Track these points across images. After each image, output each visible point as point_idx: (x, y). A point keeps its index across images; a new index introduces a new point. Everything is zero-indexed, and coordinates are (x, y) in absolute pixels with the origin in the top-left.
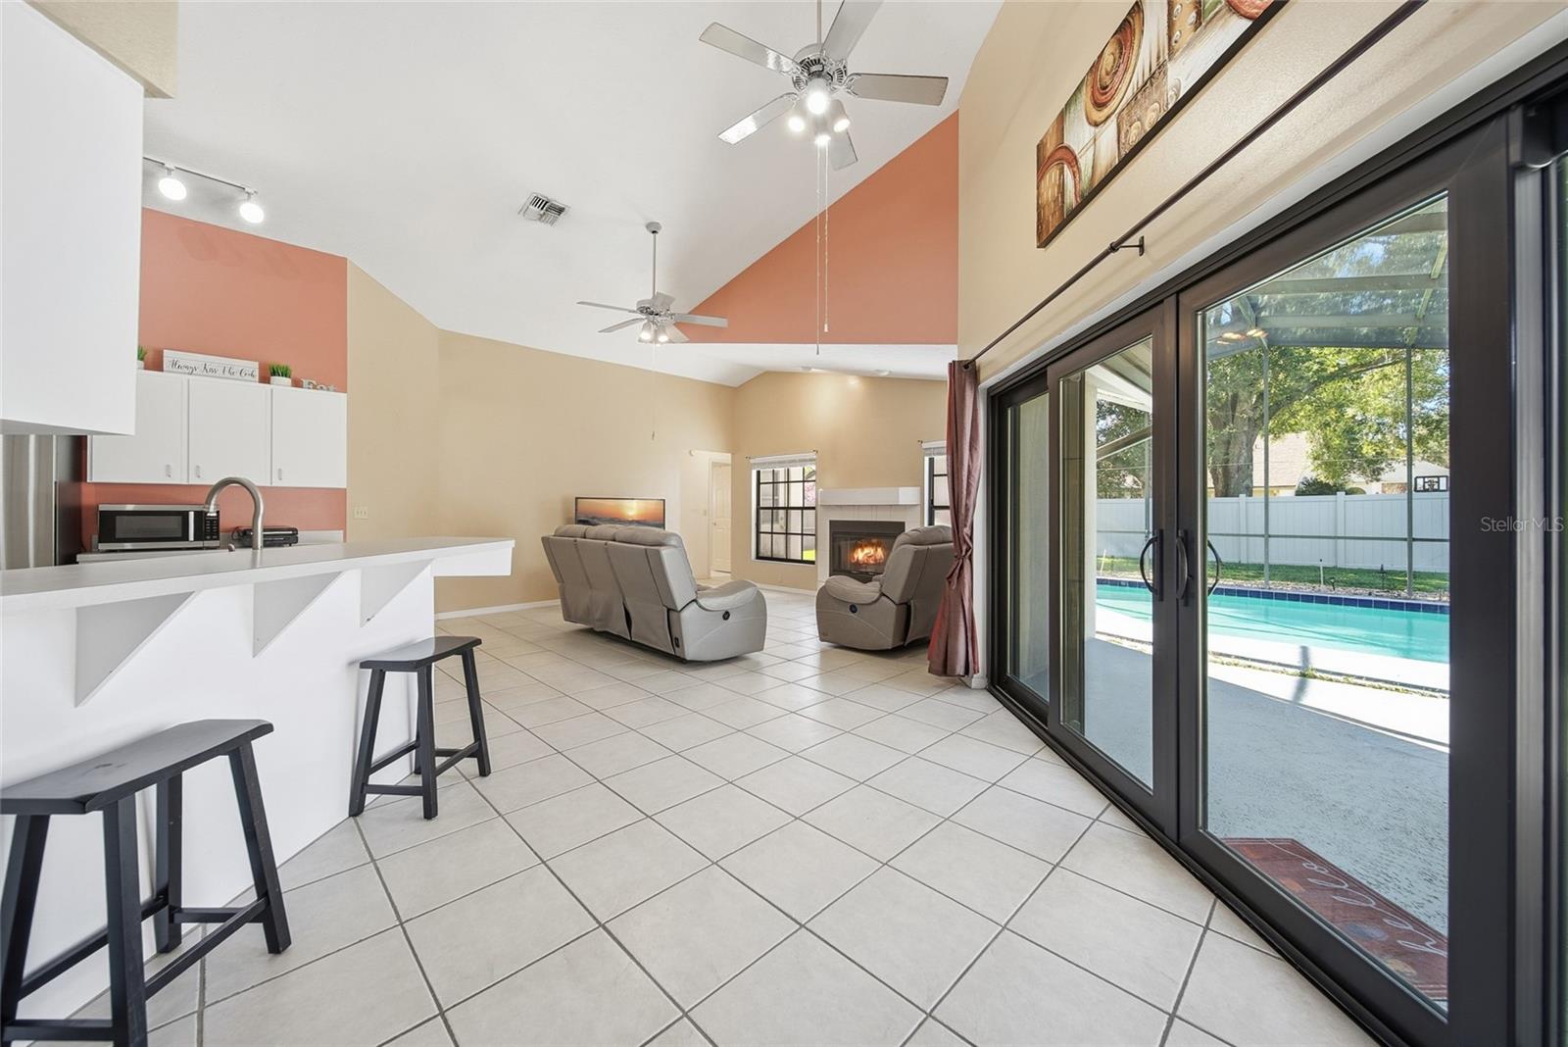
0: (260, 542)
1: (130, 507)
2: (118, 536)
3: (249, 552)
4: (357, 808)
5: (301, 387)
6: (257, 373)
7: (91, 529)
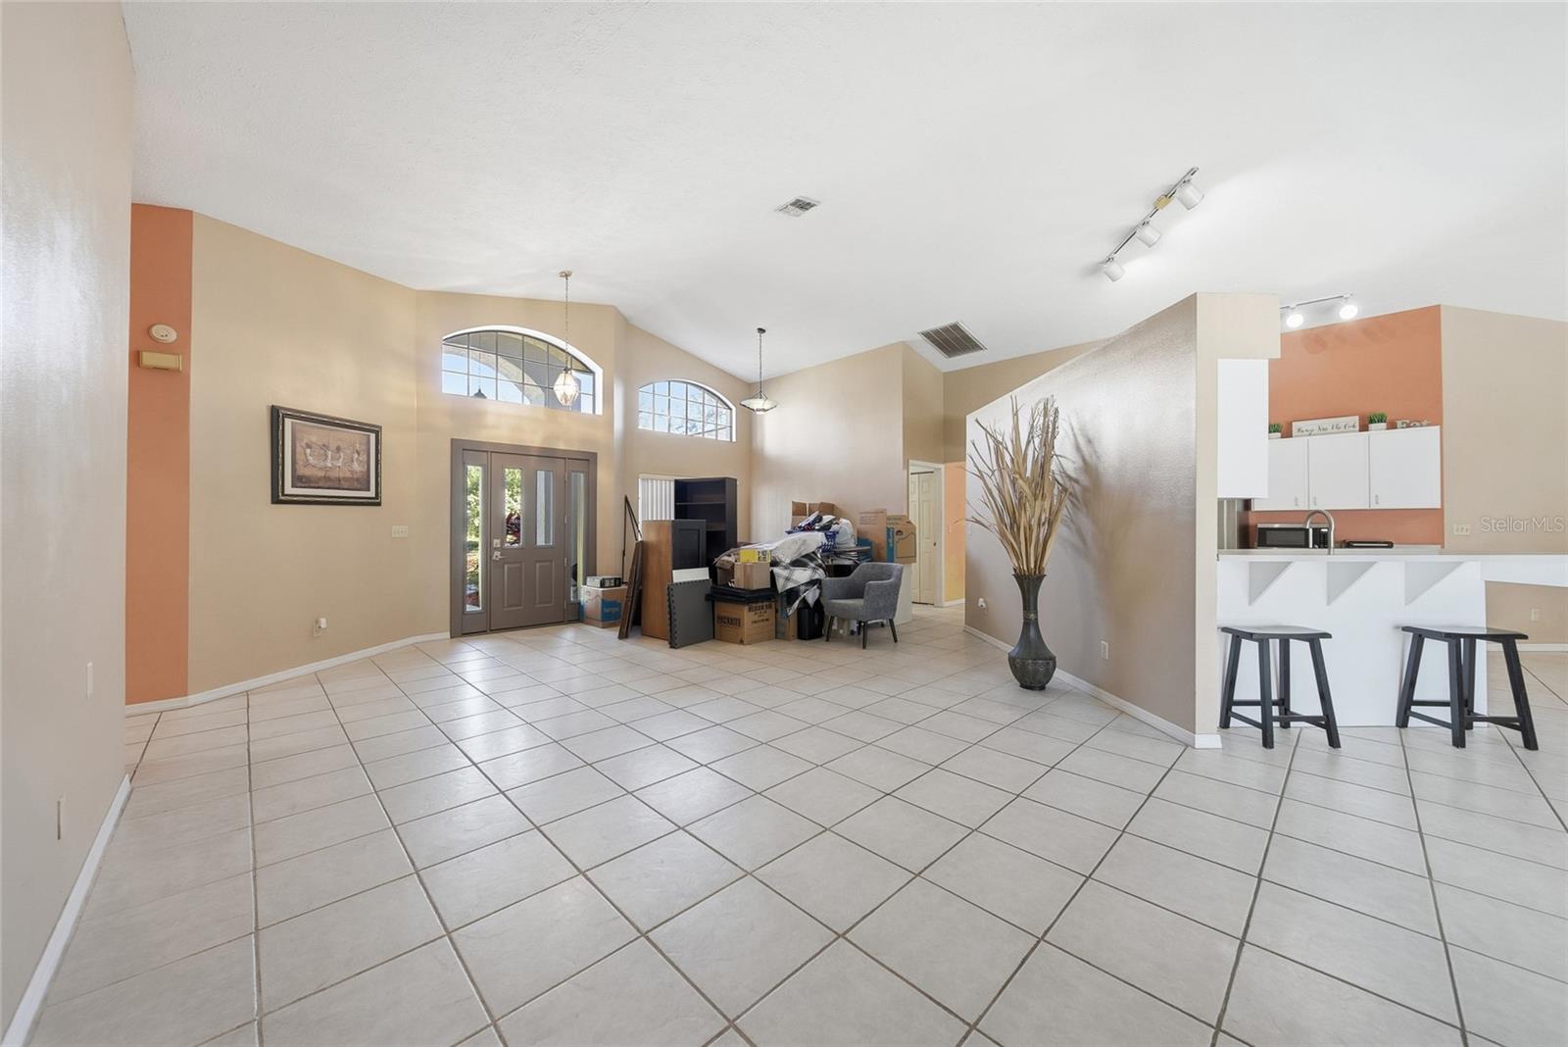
0: (1332, 545)
1: (1277, 526)
2: (1268, 543)
3: (1327, 550)
4: (1402, 722)
5: (1396, 428)
6: (1357, 425)
7: (1254, 537)
